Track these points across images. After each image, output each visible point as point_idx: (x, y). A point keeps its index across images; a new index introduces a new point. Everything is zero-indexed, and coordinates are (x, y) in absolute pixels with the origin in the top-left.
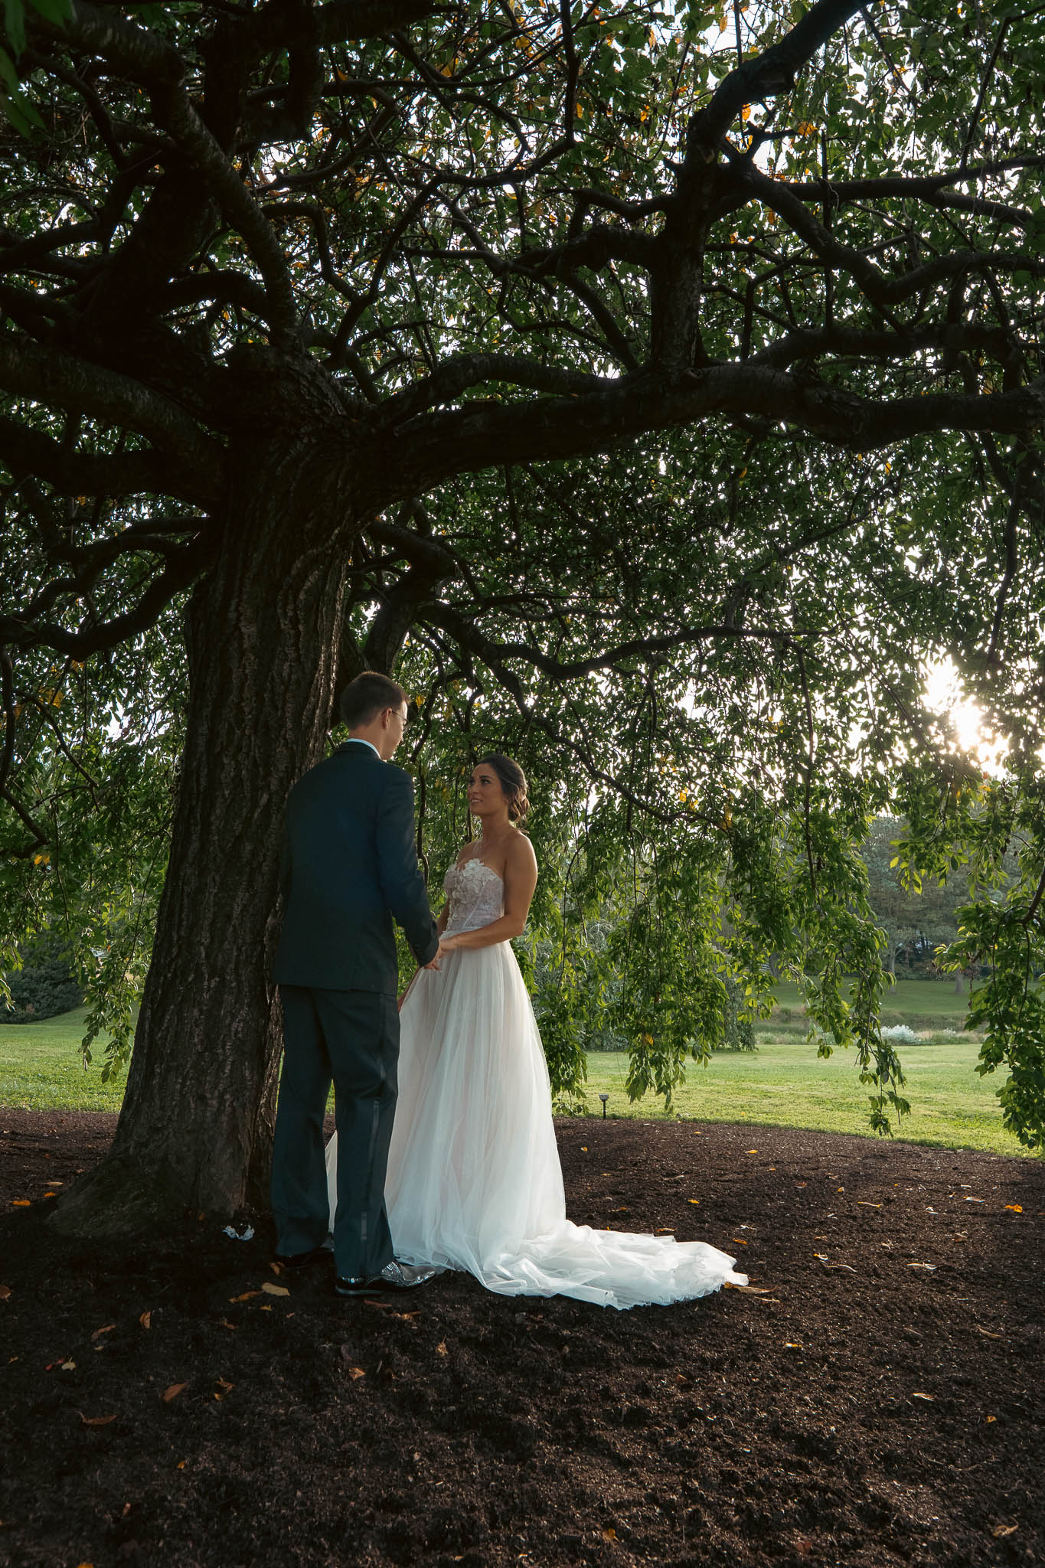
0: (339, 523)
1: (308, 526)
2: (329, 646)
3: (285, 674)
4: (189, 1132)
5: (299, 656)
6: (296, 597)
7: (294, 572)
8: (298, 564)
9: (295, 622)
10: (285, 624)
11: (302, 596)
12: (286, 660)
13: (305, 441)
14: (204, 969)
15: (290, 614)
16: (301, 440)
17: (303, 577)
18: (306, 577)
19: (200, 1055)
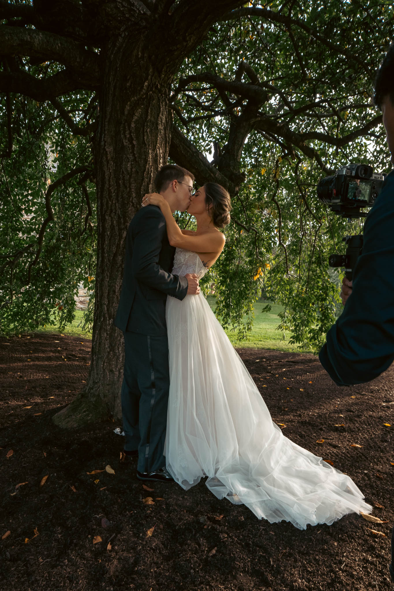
0: (147, 79)
1: (128, 84)
2: (154, 149)
3: (129, 169)
4: (108, 385)
5: (135, 158)
6: (129, 126)
7: (126, 113)
8: (128, 108)
9: (131, 140)
10: (126, 143)
11: (133, 125)
12: (129, 161)
13: (123, 35)
14: (107, 316)
15: (128, 136)
16: (120, 35)
17: (131, 114)
18: (134, 114)
19: (109, 353)
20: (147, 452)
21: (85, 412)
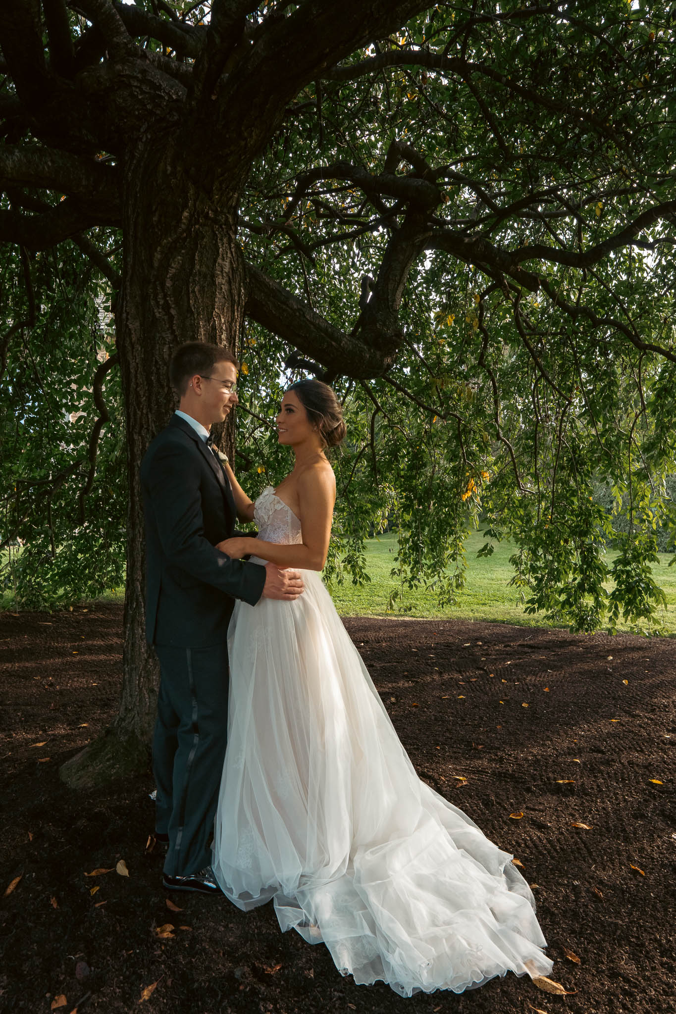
0: (185, 206)
1: (155, 219)
2: (209, 318)
3: (166, 356)
4: (147, 714)
5: (176, 336)
6: (163, 285)
7: (156, 264)
8: (158, 256)
9: (166, 308)
10: (158, 313)
11: (169, 284)
12: (165, 344)
13: (144, 139)
14: (141, 599)
15: (162, 302)
16: (141, 139)
17: (165, 265)
18: (169, 265)
19: (147, 661)
20: (178, 841)
21: (108, 760)
